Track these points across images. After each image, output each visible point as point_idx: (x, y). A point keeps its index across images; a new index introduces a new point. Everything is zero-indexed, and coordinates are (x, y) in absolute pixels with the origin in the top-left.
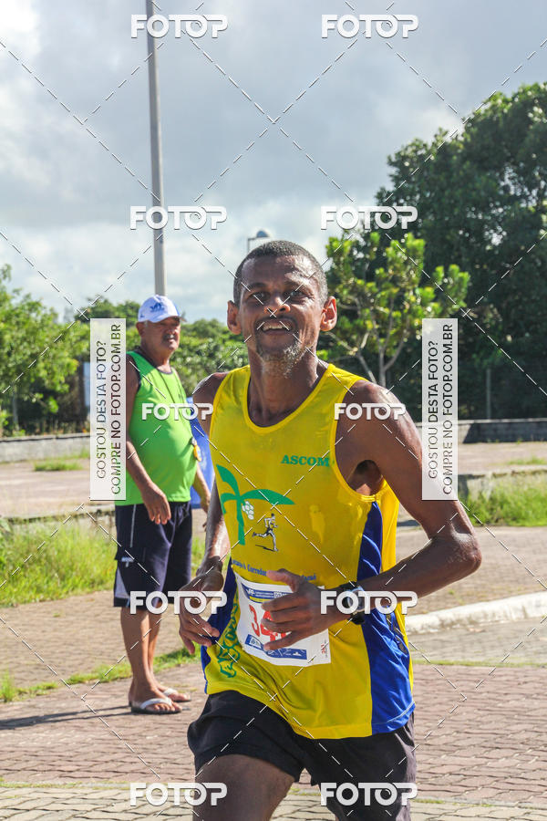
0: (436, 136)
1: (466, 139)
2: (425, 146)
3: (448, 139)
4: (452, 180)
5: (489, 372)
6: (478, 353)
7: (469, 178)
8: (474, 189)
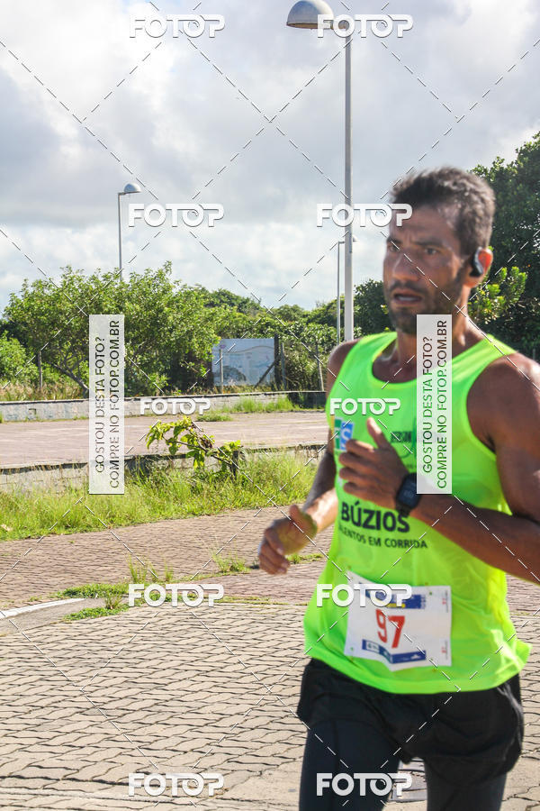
0: (494, 163)
1: (519, 166)
2: (485, 170)
3: (504, 165)
4: (508, 198)
5: (534, 350)
6: (526, 336)
7: (521, 198)
8: (525, 206)
